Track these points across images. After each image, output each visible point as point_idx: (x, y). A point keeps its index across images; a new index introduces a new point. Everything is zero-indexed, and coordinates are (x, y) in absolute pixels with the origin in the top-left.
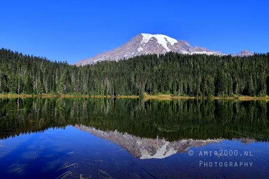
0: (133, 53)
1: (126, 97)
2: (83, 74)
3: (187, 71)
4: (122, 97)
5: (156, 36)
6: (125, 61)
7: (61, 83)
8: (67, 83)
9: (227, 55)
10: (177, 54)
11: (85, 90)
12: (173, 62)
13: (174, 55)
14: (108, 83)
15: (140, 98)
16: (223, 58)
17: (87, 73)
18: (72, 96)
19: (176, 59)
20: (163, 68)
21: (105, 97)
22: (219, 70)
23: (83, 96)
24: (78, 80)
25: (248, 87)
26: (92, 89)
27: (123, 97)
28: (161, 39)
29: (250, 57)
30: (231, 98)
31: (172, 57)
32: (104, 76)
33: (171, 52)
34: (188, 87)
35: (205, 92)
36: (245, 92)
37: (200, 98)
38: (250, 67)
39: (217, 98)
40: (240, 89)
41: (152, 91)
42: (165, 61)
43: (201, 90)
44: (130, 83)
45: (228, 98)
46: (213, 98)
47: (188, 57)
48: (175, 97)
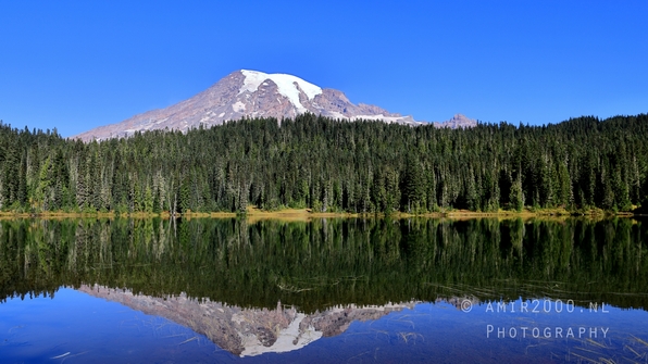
0: (222, 115)
1: (206, 215)
2: (100, 161)
3: (342, 156)
4: (196, 215)
5: (275, 78)
6: (202, 132)
7: (41, 184)
8: (59, 184)
9: (425, 124)
10: (321, 118)
11: (104, 199)
12: (312, 136)
13: (315, 121)
14: (162, 182)
15: (238, 218)
16: (417, 129)
17: (110, 159)
18: (72, 215)
19: (320, 130)
20: (289, 150)
21: (156, 215)
22: (410, 155)
23: (100, 215)
24: (88, 176)
25: (466, 193)
26: (124, 198)
27: (199, 215)
28: (286, 84)
29: (470, 130)
30: (434, 215)
31: (309, 126)
32: (154, 166)
33: (307, 115)
34: (345, 192)
35: (381, 202)
36: (460, 203)
37: (371, 215)
38: (470, 151)
39: (406, 215)
40: (451, 196)
41: (265, 201)
42: (294, 133)
43: (373, 199)
44: (214, 183)
45: (428, 215)
46: (397, 215)
47: (344, 127)
48: (316, 215)
